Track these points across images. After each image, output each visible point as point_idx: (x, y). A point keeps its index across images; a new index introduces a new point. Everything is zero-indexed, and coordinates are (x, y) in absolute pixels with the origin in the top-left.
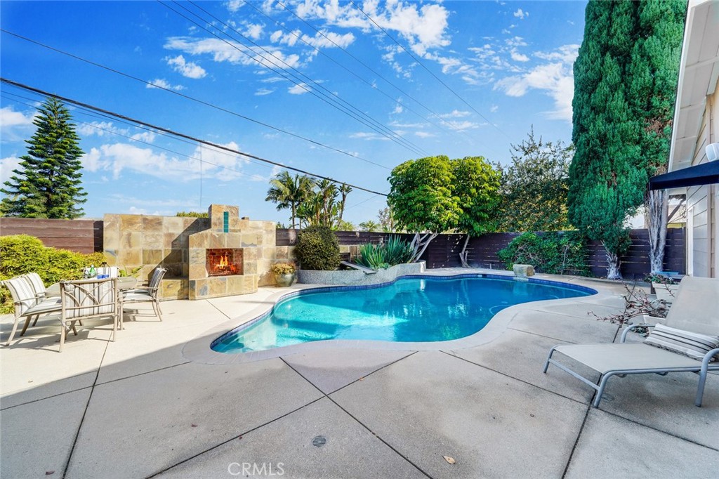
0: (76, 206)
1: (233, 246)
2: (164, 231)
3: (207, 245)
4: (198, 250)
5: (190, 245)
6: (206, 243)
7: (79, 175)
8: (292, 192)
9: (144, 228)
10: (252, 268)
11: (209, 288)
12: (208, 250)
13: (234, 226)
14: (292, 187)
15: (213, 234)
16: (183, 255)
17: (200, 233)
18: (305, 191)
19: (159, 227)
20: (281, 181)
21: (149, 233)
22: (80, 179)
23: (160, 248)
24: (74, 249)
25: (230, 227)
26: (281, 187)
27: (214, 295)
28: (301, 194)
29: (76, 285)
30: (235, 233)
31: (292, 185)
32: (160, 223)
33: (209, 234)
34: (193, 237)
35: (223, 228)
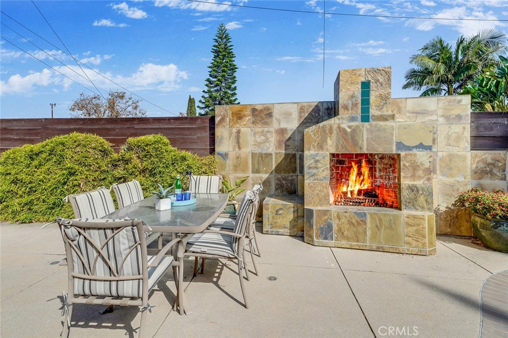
1: (380, 149)
2: (275, 126)
3: (331, 146)
4: (317, 155)
5: (306, 146)
6: (329, 142)
8: (449, 68)
9: (253, 122)
10: (422, 199)
11: (335, 227)
12: (333, 155)
13: (379, 107)
14: (448, 62)
15: (343, 126)
16: (298, 161)
17: (321, 124)
18: (477, 61)
19: (269, 120)
20: (430, 57)
21: (259, 128)
23: (270, 151)
25: (373, 111)
26: (431, 64)
27: (344, 243)
28: (468, 68)
30: (382, 123)
31: (450, 58)
32: (270, 115)
33: (335, 127)
34: (310, 131)
35: (358, 113)
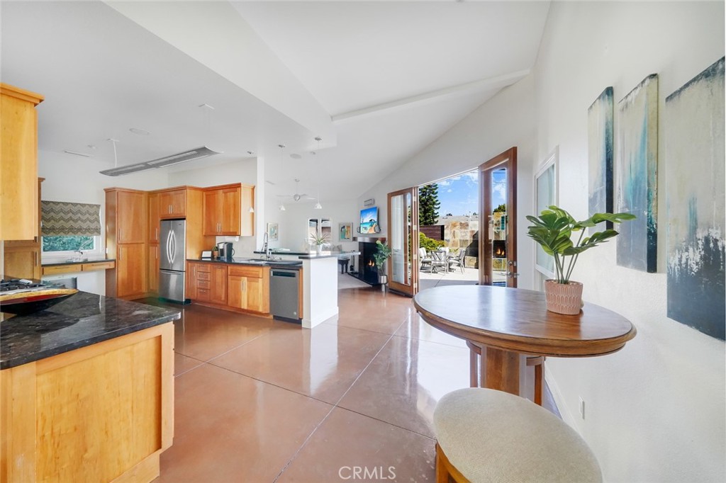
0: (436, 212)
7: (437, 193)
9: (461, 228)
19: (467, 227)
21: (463, 230)
22: (437, 195)
23: (467, 239)
24: (434, 239)
29: (435, 252)
32: (468, 225)
